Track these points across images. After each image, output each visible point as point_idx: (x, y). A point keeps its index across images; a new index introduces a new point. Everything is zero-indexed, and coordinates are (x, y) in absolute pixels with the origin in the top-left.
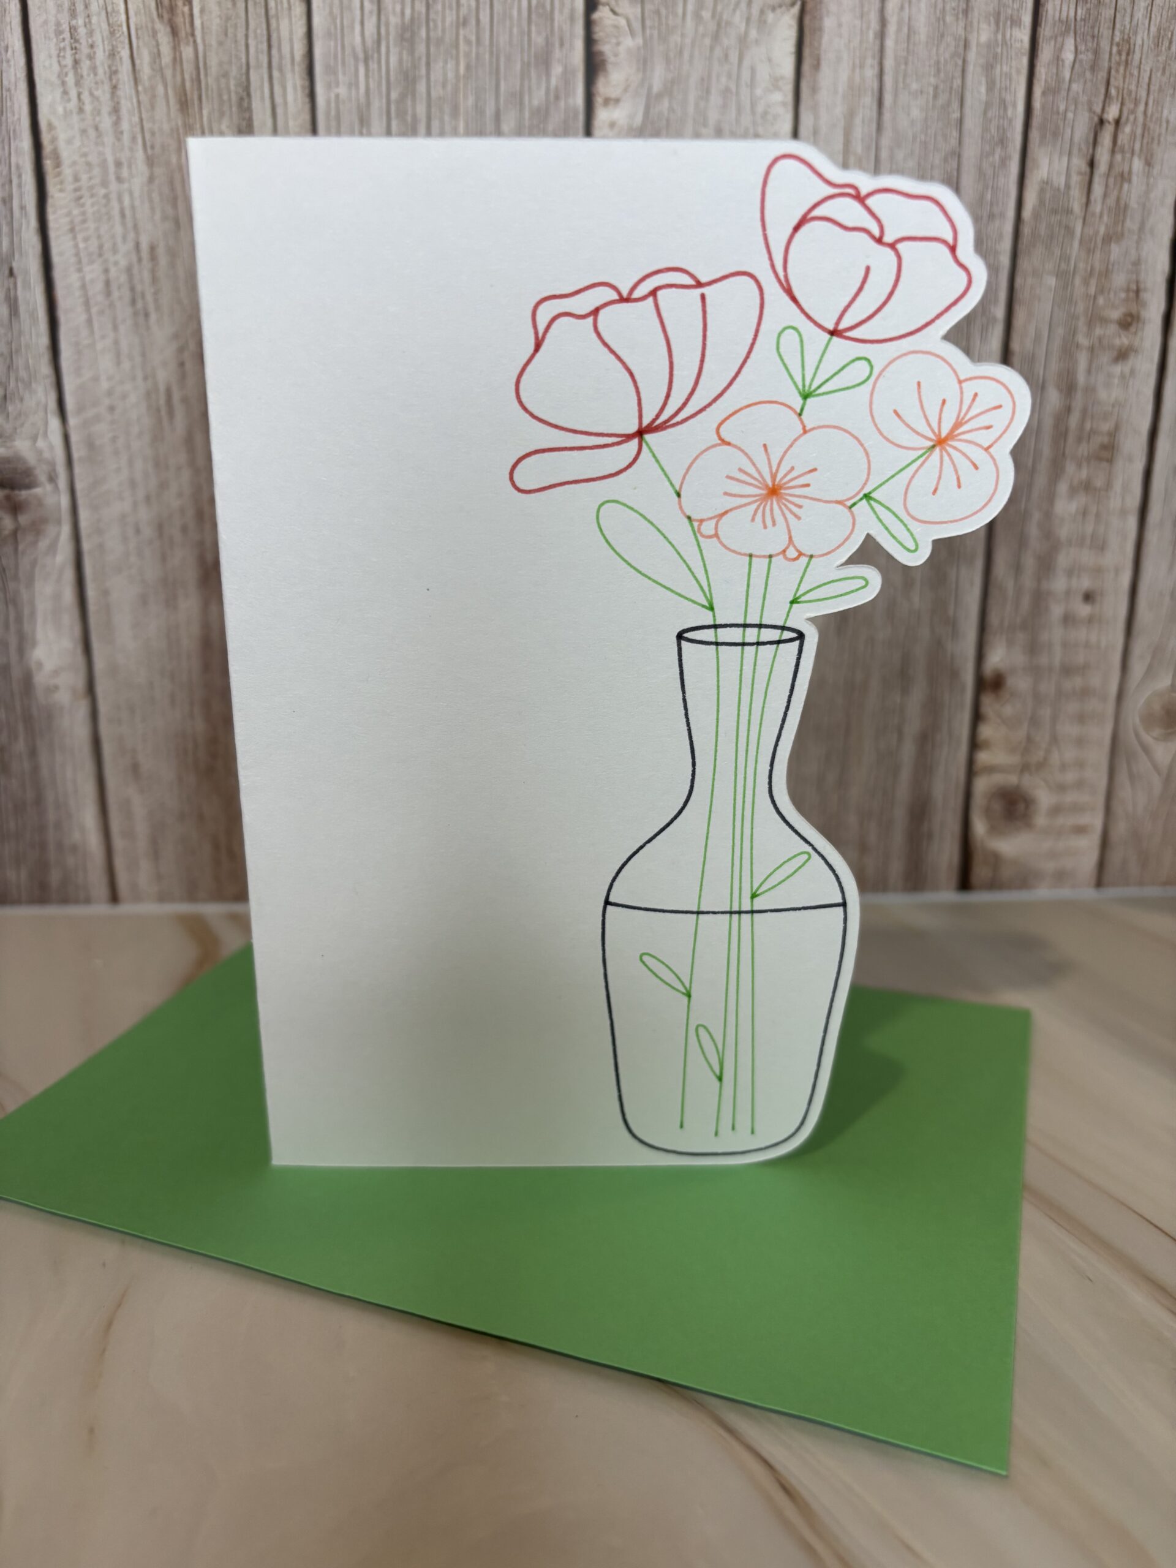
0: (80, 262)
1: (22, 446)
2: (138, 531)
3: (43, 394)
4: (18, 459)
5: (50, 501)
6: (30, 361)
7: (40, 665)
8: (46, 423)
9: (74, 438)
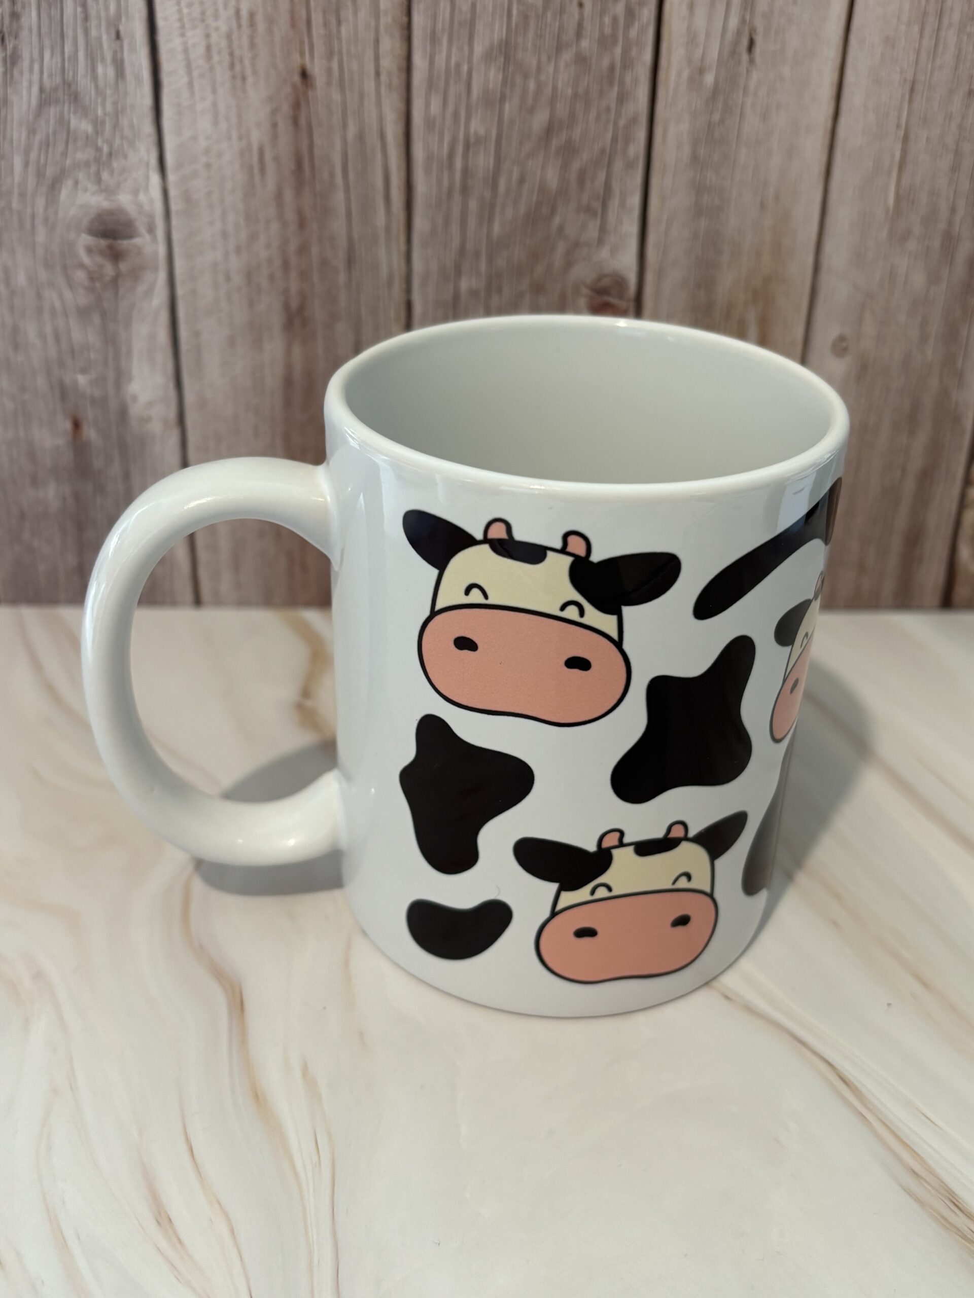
0: (183, 27)
1: (124, 199)
2: (228, 279)
3: (146, 152)
4: (121, 211)
5: (148, 250)
6: (135, 120)
7: (135, 398)
8: (147, 178)
9: (173, 192)
